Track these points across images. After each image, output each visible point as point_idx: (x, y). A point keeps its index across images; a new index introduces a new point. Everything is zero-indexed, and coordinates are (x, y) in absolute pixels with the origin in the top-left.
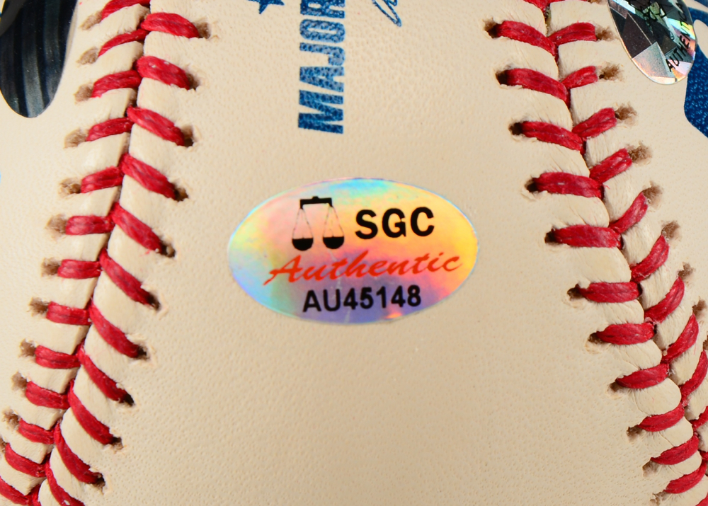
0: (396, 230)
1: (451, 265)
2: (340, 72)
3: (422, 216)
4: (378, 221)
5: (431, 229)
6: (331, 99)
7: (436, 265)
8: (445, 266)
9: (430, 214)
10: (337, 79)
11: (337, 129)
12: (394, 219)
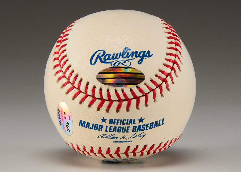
0: (67, 127)
2: (89, 128)
4: (68, 125)
5: (68, 131)
10: (87, 127)
11: (80, 125)
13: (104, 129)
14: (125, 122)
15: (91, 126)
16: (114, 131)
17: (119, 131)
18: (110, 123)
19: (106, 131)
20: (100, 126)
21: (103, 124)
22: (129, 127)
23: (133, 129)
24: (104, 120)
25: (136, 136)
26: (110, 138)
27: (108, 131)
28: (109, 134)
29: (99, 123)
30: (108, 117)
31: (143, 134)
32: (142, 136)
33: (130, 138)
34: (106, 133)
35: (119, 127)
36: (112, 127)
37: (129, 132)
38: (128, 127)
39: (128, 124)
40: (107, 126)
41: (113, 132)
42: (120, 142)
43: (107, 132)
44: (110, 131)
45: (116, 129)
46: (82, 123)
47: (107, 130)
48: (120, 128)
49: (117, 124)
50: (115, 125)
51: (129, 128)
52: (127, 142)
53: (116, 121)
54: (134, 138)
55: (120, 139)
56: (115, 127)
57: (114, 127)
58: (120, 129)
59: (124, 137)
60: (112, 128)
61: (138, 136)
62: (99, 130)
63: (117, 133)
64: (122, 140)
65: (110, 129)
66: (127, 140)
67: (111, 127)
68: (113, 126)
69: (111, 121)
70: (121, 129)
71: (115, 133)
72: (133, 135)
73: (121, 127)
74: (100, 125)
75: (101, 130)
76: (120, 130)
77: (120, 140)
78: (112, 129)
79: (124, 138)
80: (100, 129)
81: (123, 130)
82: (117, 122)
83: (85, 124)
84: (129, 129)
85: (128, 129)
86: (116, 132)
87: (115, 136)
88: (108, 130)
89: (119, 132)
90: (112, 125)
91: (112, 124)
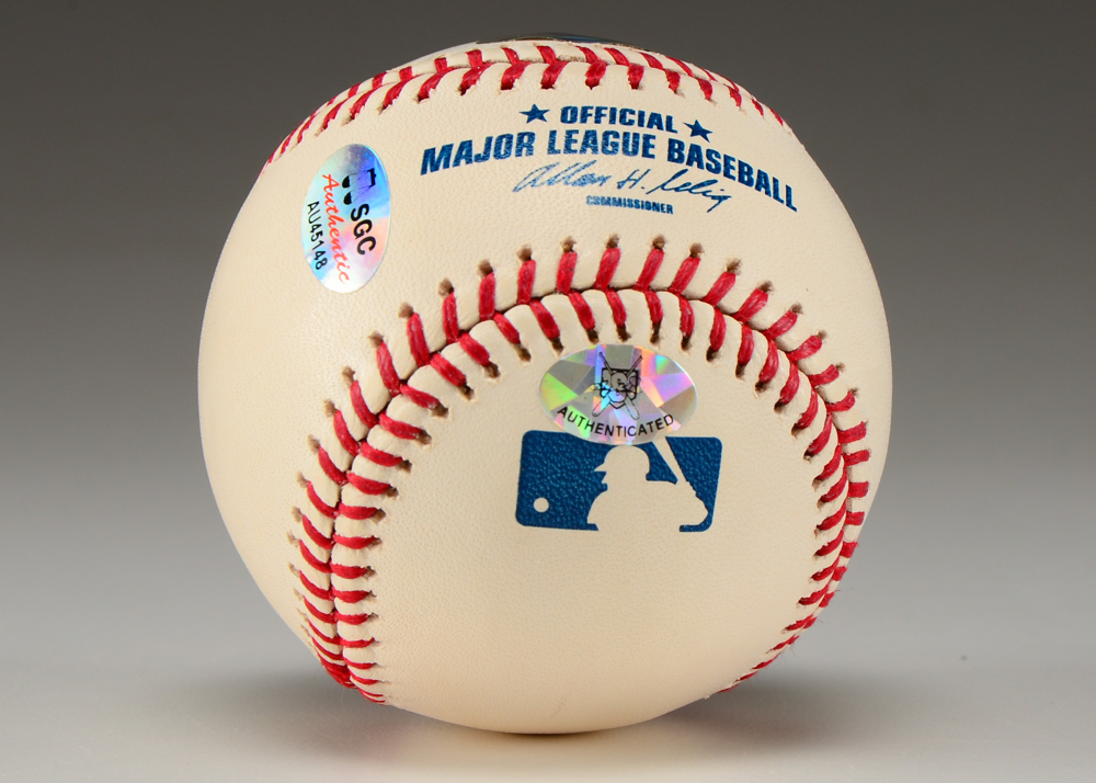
0: (359, 232)
1: (343, 277)
2: (469, 161)
3: (370, 243)
4: (363, 218)
5: (363, 252)
6: (447, 160)
7: (341, 267)
8: (343, 273)
9: (371, 248)
10: (463, 161)
11: (424, 171)
12: (366, 227)
13: (541, 143)
14: (629, 117)
15: (478, 149)
16: (589, 150)
17: (610, 148)
18: (564, 120)
19: (552, 149)
20: (521, 136)
21: (536, 126)
22: (654, 137)
23: (671, 148)
24: (535, 114)
25: (685, 185)
26: (573, 179)
27: (559, 152)
28: (565, 160)
29: (519, 125)
30: (552, 101)
31: (715, 190)
32: (713, 198)
33: (663, 187)
34: (554, 158)
35: (606, 134)
36: (577, 132)
37: (652, 156)
38: (647, 138)
39: (646, 123)
40: (553, 133)
41: (583, 151)
42: (619, 202)
43: (558, 155)
44: (568, 149)
45: (595, 141)
46: (437, 155)
47: (556, 148)
48: (611, 136)
49: (598, 121)
50: (590, 124)
51: (652, 141)
52: (649, 206)
53: (593, 112)
54: (677, 189)
55: (619, 187)
56: (590, 135)
57: (587, 132)
58: (611, 139)
59: (636, 177)
60: (580, 138)
61: (694, 187)
62: (519, 153)
63: (600, 156)
64: (625, 193)
65: (569, 140)
66: (652, 199)
67: (569, 133)
68: (581, 128)
69: (568, 114)
70: (620, 141)
71: (594, 157)
72: (674, 178)
73: (616, 135)
74: (521, 131)
75: (530, 152)
76: (615, 145)
77: (618, 194)
78: (576, 141)
79: (636, 181)
80: (525, 149)
81: (625, 143)
82: (594, 115)
83: (450, 155)
84: (653, 147)
85: (647, 146)
86: (595, 150)
87: (597, 171)
88: (560, 144)
89: (610, 152)
90: (577, 125)
91: (573, 120)
